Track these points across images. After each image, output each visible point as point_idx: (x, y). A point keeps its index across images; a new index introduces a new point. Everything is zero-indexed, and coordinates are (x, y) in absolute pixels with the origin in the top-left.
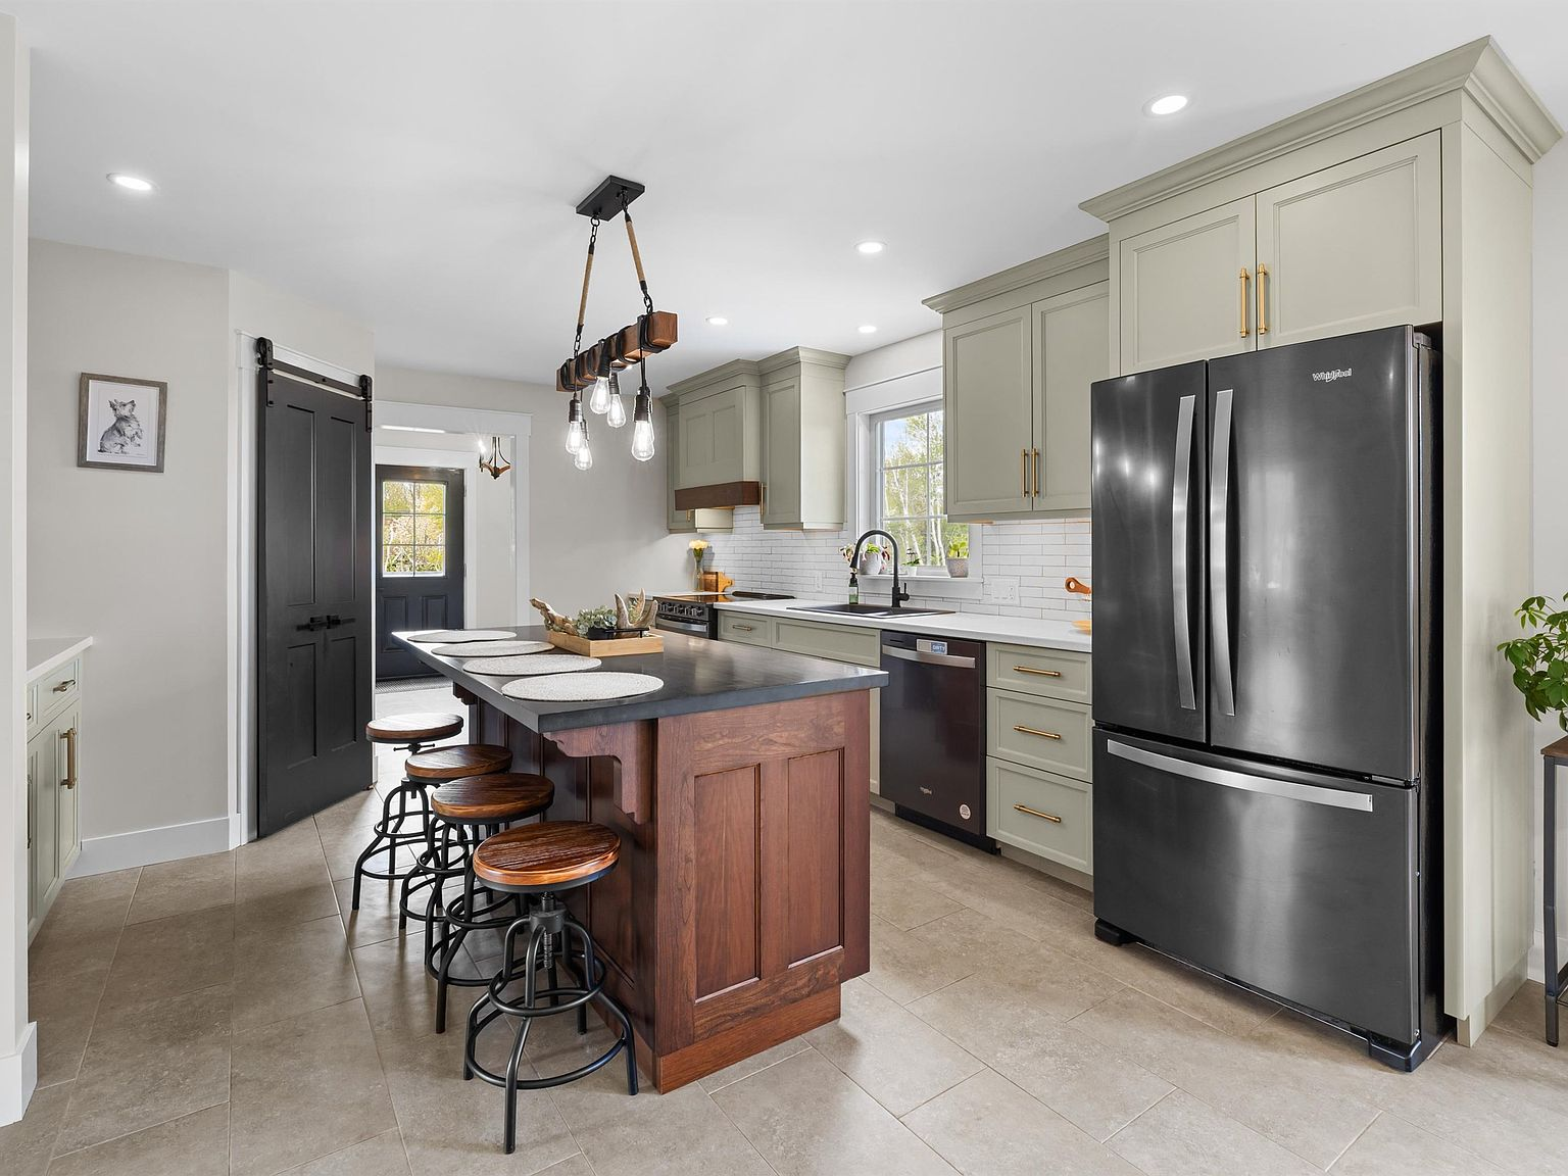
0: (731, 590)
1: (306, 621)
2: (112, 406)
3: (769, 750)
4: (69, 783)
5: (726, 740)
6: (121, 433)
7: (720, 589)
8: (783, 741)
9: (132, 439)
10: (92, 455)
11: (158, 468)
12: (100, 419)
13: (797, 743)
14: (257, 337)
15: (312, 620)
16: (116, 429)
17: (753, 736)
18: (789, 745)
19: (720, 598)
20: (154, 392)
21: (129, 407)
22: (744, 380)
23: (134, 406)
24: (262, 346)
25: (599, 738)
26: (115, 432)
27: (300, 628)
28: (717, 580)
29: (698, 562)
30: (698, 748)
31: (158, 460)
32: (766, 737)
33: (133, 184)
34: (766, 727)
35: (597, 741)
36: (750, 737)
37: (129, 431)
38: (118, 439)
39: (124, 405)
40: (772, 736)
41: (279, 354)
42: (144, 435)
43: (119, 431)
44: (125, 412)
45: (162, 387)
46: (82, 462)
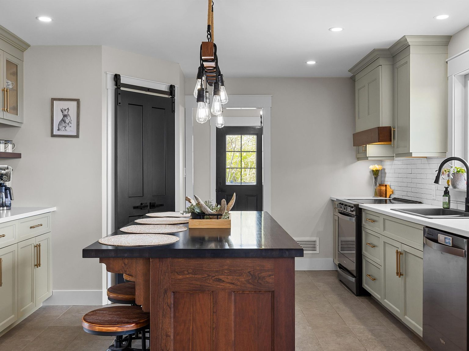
0: (393, 196)
1: (138, 204)
2: (62, 111)
3: (219, 285)
4: (38, 265)
5: (191, 275)
6: (65, 122)
7: (388, 196)
8: (229, 281)
9: (68, 124)
10: (56, 132)
11: (77, 136)
12: (58, 117)
13: (239, 283)
14: (114, 74)
15: (141, 204)
16: (63, 121)
17: (209, 276)
18: (233, 284)
19: (388, 201)
20: (75, 103)
21: (67, 110)
22: (381, 61)
23: (69, 110)
24: (117, 78)
25: (123, 265)
26: (63, 122)
27: (135, 208)
28: (386, 190)
29: (376, 178)
30: (173, 277)
31: (77, 132)
32: (217, 277)
33: (45, 19)
34: (217, 271)
35: (122, 266)
36: (206, 276)
37: (67, 121)
38: (64, 125)
39: (66, 110)
40: (221, 277)
41: (123, 81)
42: (72, 122)
43: (64, 121)
44: (66, 113)
45: (78, 101)
46: (53, 136)
